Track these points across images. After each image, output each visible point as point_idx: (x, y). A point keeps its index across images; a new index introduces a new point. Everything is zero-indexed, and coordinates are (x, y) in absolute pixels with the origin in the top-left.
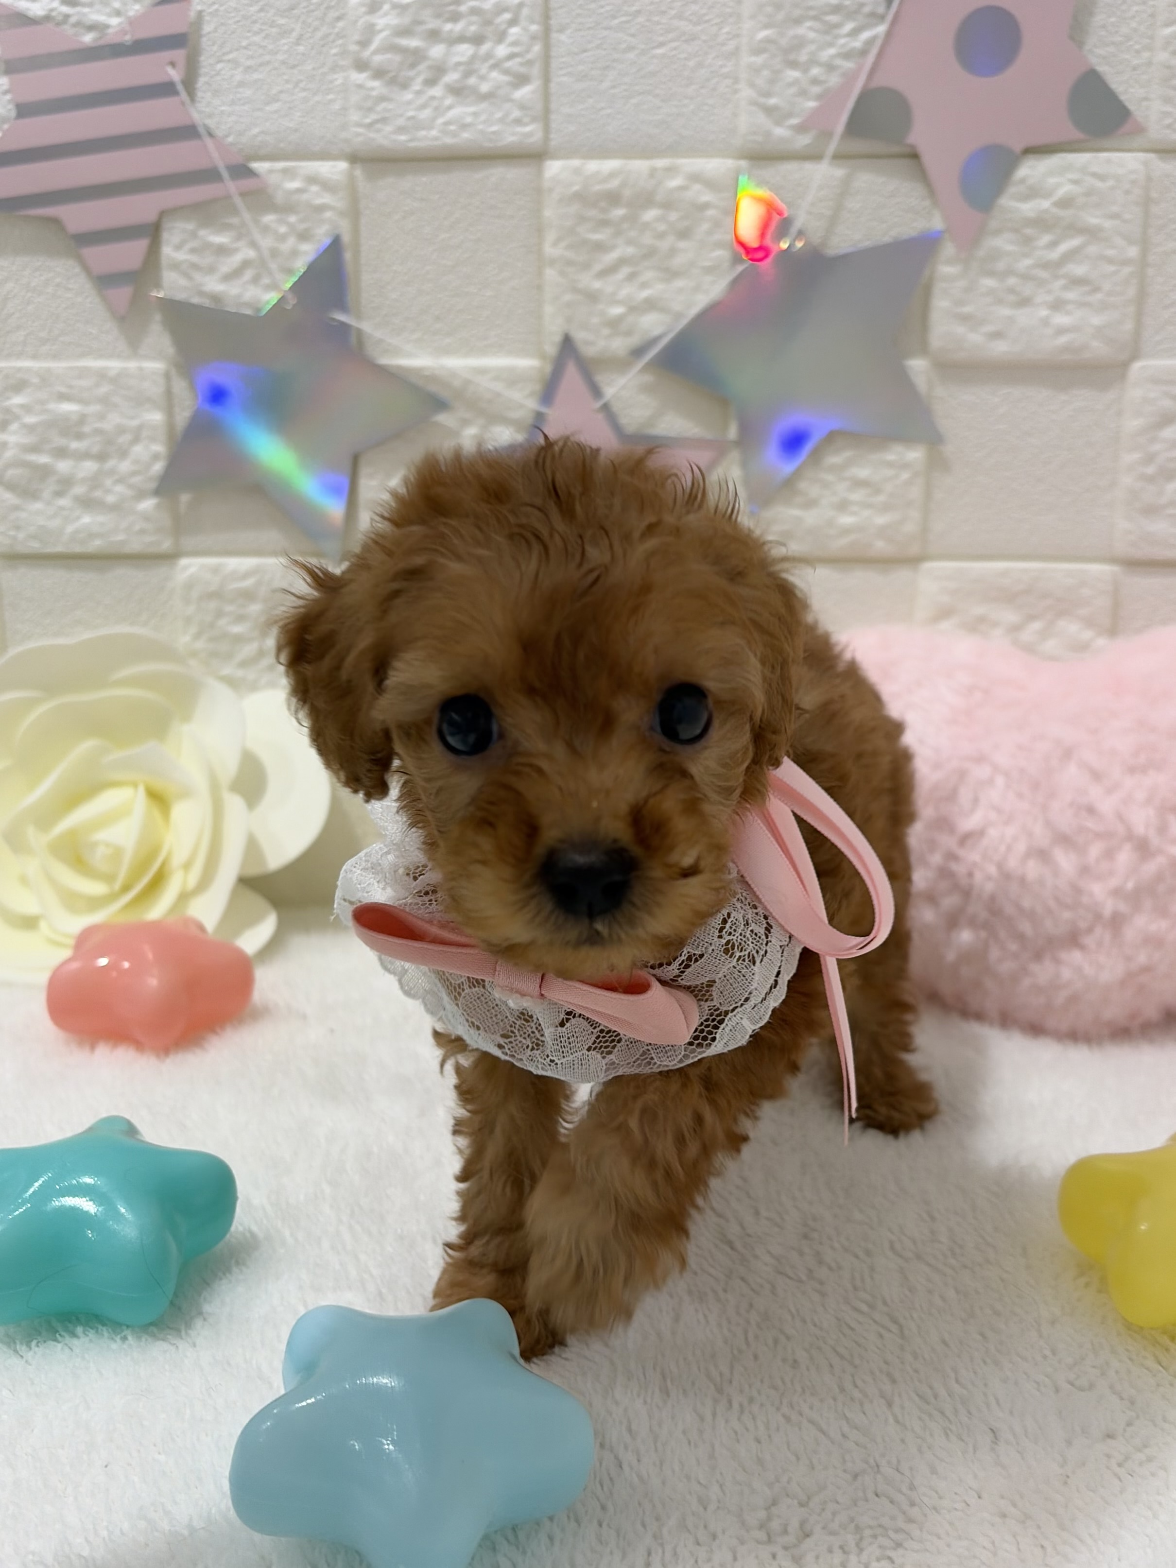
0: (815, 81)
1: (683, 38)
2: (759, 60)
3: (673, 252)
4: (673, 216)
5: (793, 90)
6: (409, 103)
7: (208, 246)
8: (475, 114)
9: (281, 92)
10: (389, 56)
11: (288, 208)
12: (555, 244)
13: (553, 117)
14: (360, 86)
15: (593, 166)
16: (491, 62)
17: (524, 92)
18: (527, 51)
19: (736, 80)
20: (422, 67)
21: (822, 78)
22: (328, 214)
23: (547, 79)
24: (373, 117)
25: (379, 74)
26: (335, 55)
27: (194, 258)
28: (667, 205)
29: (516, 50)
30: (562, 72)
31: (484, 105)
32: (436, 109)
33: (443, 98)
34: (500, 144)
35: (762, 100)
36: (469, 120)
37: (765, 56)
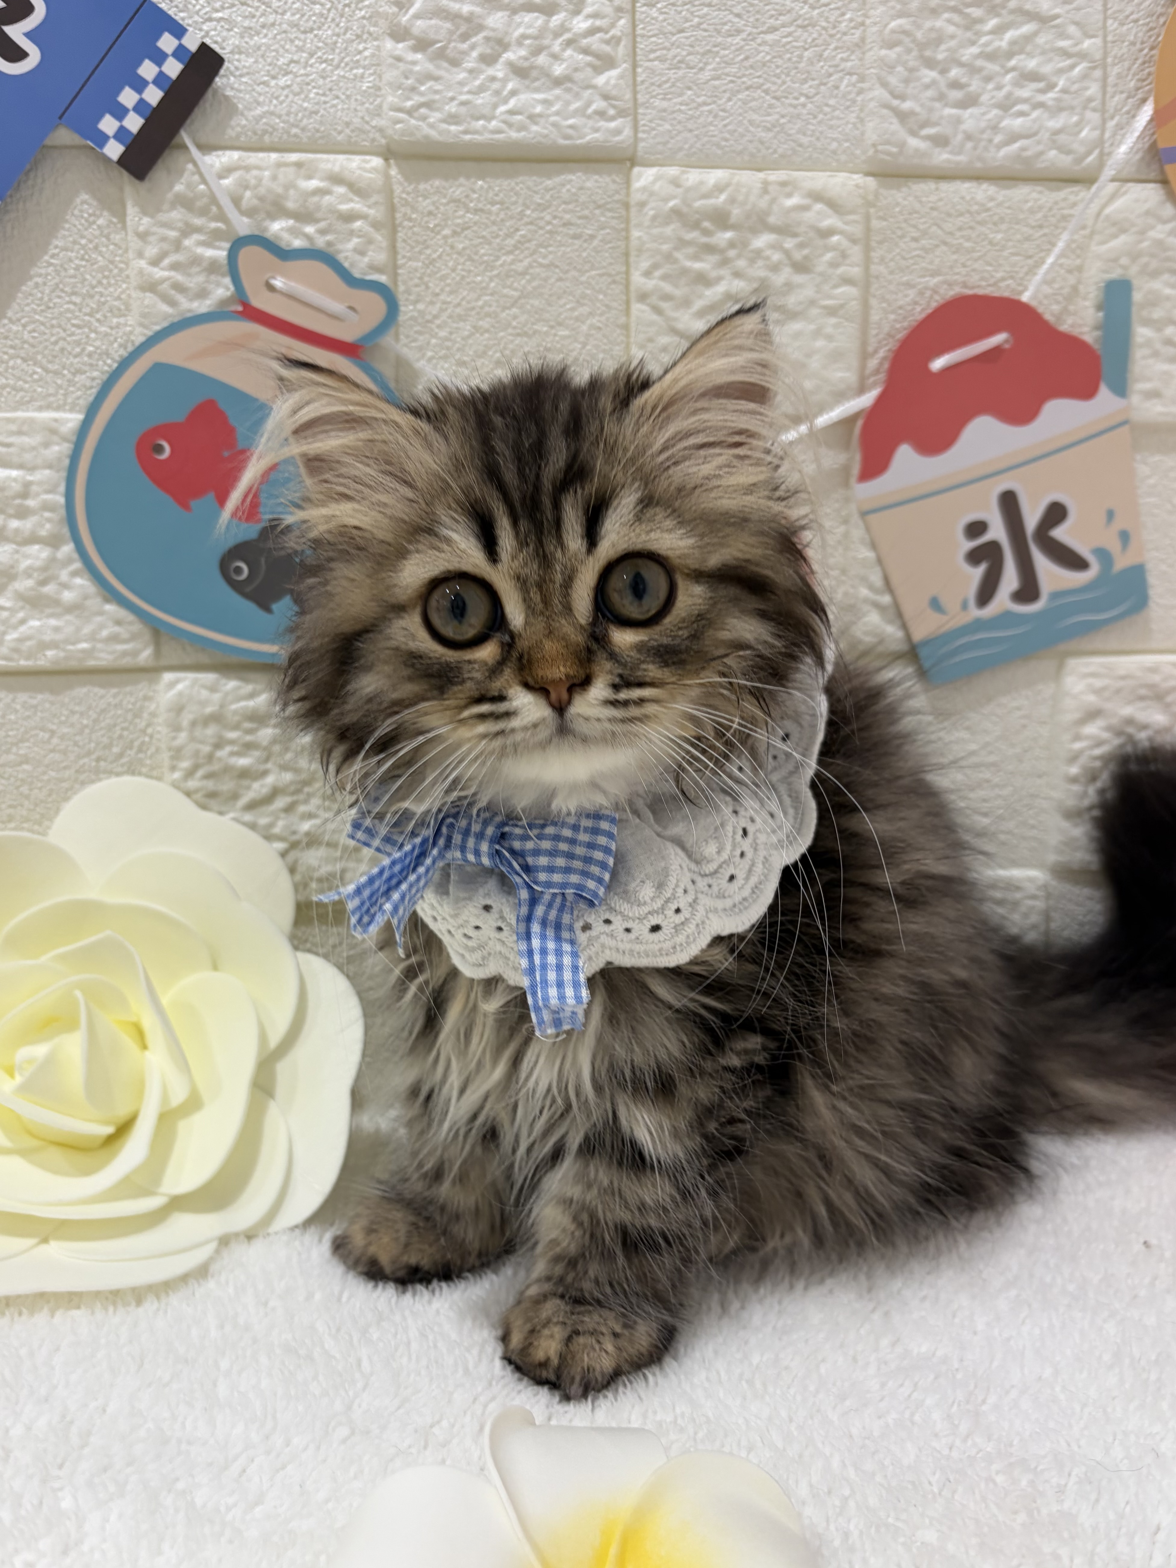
0: (955, 85)
1: (799, 22)
2: (892, 54)
3: (789, 287)
4: (789, 243)
5: (930, 93)
6: (461, 84)
7: (196, 260)
8: (546, 102)
9: (292, 61)
10: (433, 22)
11: (304, 216)
12: (647, 274)
13: (641, 111)
14: (399, 59)
15: (693, 177)
16: (567, 36)
17: (607, 79)
18: (613, 25)
19: (862, 79)
20: (478, 38)
21: (964, 80)
22: (358, 224)
23: (635, 66)
24: (417, 99)
25: (422, 45)
26: (363, 18)
27: (179, 277)
28: (783, 230)
29: (598, 23)
30: (652, 56)
31: (557, 91)
32: (497, 93)
33: (505, 81)
34: (579, 142)
35: (895, 103)
36: (538, 109)
37: (898, 49)
